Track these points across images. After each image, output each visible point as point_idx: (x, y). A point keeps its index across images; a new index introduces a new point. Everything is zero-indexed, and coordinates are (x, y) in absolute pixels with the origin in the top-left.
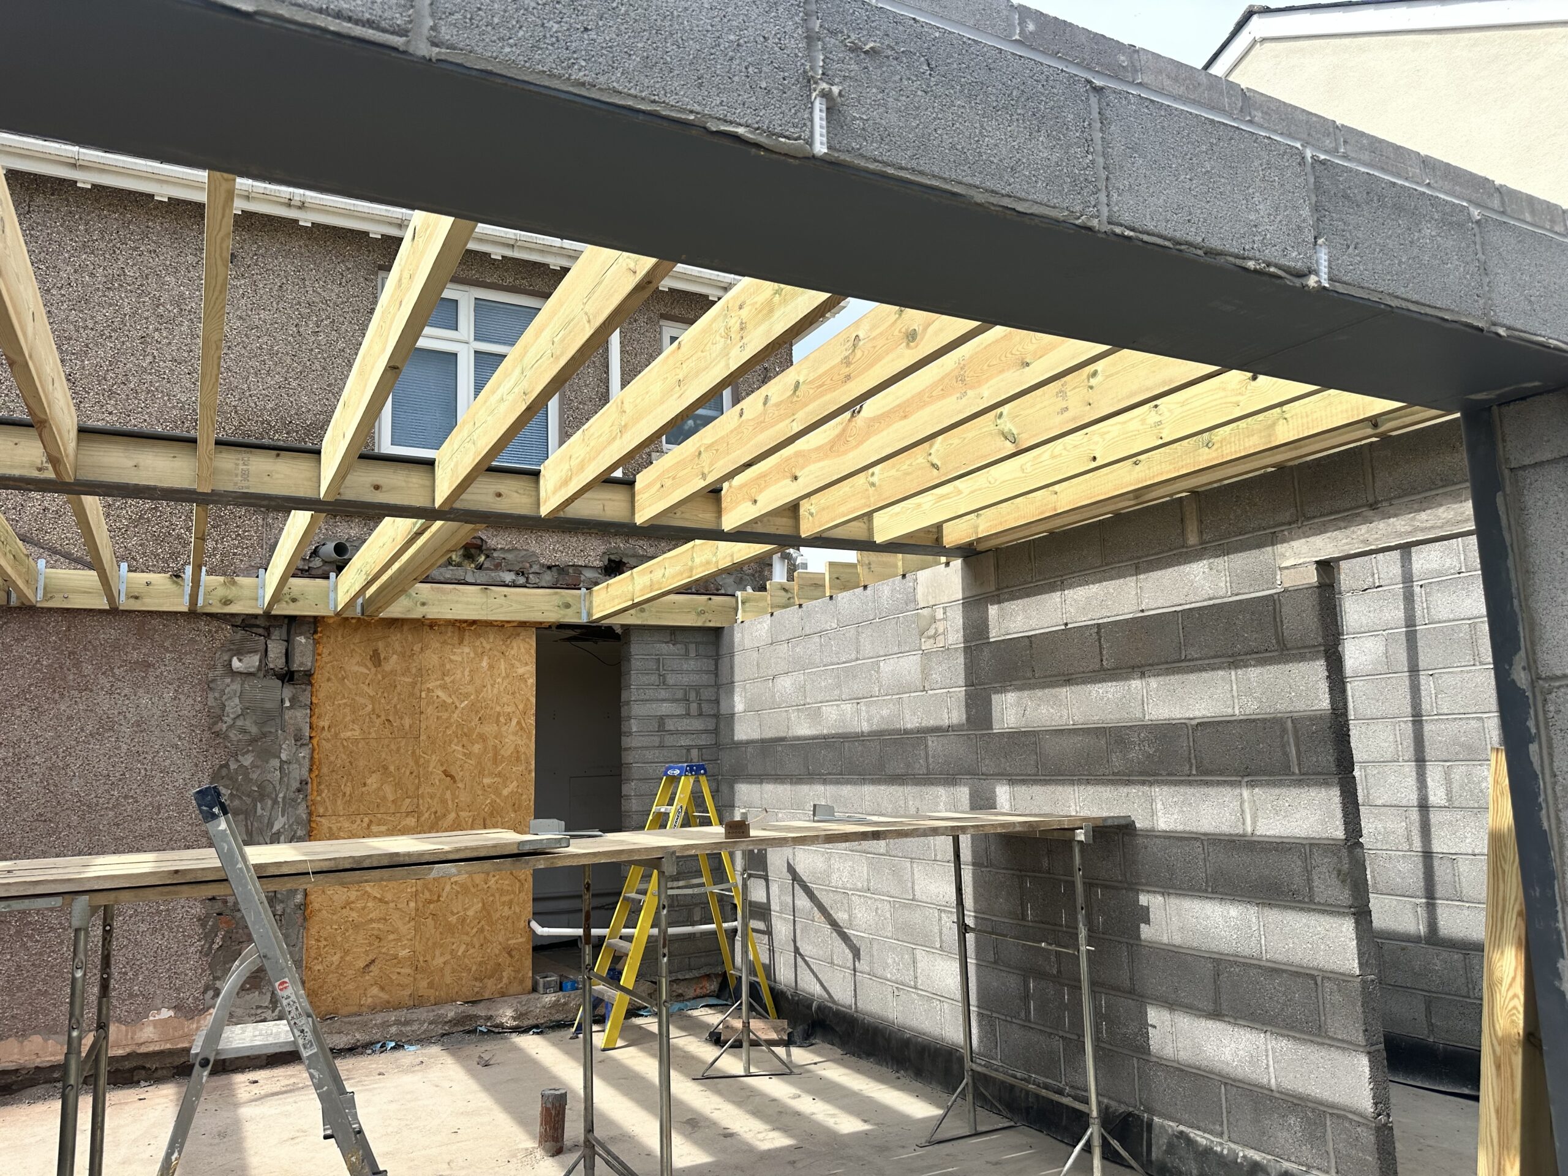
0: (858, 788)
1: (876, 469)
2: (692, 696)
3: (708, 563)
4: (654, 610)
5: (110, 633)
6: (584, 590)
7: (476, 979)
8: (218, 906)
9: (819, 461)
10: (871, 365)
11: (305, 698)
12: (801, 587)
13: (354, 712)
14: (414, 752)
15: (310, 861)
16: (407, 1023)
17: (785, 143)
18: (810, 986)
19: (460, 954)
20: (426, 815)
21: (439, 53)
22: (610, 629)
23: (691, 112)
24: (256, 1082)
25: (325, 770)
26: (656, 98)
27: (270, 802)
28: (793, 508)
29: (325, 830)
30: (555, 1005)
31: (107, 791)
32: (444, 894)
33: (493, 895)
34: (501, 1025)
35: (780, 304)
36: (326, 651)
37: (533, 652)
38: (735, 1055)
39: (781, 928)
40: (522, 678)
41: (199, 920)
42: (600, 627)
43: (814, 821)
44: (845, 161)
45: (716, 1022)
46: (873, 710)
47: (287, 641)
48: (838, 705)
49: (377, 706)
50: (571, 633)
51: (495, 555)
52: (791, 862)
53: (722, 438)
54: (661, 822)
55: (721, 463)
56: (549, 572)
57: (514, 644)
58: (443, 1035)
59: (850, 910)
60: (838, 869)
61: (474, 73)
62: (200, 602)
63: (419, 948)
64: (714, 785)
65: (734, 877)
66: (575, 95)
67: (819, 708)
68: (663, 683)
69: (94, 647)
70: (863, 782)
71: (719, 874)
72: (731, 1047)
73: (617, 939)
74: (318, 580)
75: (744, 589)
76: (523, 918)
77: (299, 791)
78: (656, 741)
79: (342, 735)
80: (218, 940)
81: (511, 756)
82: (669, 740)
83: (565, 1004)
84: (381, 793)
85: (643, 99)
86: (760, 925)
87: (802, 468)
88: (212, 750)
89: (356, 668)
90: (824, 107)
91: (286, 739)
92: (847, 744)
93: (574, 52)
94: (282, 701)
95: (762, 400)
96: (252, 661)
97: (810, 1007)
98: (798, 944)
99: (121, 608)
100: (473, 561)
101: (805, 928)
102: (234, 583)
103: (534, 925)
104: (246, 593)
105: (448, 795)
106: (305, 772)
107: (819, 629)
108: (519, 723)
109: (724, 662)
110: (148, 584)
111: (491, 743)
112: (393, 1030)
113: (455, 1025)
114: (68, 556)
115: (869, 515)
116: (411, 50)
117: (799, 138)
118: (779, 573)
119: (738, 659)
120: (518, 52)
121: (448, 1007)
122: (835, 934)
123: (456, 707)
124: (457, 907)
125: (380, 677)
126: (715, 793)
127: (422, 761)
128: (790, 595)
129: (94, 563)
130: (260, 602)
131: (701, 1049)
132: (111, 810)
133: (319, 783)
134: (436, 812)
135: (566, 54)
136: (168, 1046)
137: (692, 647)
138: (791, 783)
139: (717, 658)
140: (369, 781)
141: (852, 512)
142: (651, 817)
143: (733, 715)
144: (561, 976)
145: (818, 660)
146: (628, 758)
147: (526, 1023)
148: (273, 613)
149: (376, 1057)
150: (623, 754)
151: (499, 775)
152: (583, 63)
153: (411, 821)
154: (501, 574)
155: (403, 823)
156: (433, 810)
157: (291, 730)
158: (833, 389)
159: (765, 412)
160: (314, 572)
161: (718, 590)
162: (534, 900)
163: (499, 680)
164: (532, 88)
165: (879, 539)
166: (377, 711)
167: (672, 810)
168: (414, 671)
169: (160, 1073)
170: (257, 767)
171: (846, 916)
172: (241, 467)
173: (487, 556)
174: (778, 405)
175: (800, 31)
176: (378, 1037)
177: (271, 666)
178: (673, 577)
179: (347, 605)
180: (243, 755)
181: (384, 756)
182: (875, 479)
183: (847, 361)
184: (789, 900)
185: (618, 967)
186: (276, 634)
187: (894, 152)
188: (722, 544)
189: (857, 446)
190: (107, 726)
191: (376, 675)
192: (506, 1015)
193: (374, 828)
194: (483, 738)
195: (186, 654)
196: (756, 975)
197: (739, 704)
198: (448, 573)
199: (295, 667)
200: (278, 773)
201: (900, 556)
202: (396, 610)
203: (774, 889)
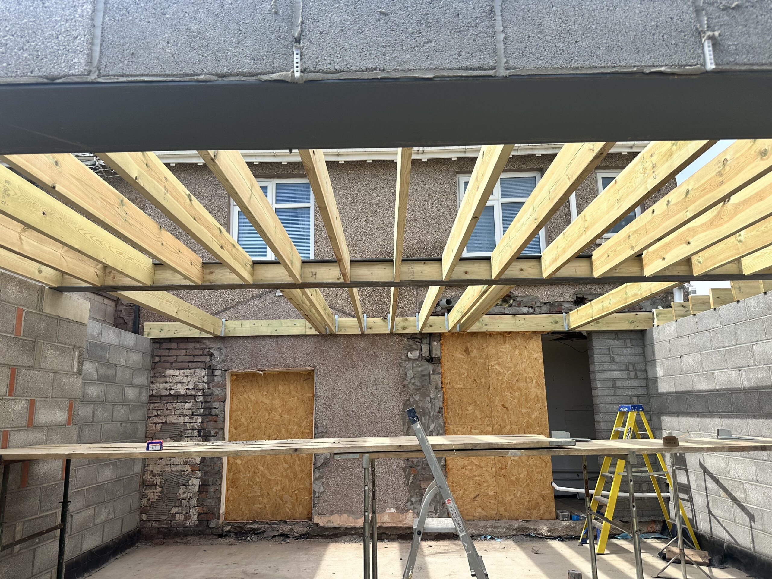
0: (745, 421)
1: (742, 233)
2: (631, 368)
3: (636, 295)
4: (604, 322)
5: (361, 343)
6: (564, 314)
7: (527, 509)
8: (410, 463)
9: (704, 231)
10: (737, 174)
11: (438, 370)
12: (694, 304)
13: (460, 376)
14: (488, 395)
15: (454, 444)
16: (495, 527)
17: (689, 69)
18: (720, 533)
19: (518, 496)
20: (496, 426)
21: (510, 73)
22: (580, 333)
23: (635, 66)
24: (431, 546)
25: (449, 403)
26: (615, 65)
27: (427, 417)
28: (688, 261)
29: (452, 431)
30: (569, 527)
31: (365, 410)
32: (508, 466)
33: (532, 468)
34: (541, 534)
35: (677, 150)
36: (445, 349)
37: (541, 346)
38: (676, 567)
39: (699, 499)
40: (536, 359)
41: (403, 469)
42: (575, 332)
43: (718, 439)
44: (726, 69)
45: (662, 548)
46: (751, 374)
47: (429, 344)
48: (725, 372)
49: (469, 373)
50: (559, 336)
51: (518, 299)
52: (702, 462)
53: (643, 226)
54: (619, 436)
55: (643, 240)
56: (545, 306)
57: (531, 343)
58: (513, 535)
59: (745, 491)
60: (735, 468)
61: (526, 77)
62: (394, 329)
63: (498, 491)
64: (648, 417)
65: (666, 468)
66: (575, 74)
67: (713, 373)
68: (613, 361)
69: (357, 350)
70: (748, 417)
71: (656, 466)
72: (673, 562)
73: (600, 497)
74: (440, 317)
75: (657, 308)
76: (548, 481)
77: (439, 412)
78: (612, 392)
79: (455, 387)
80: (411, 479)
81: (534, 399)
82: (619, 392)
83: (574, 527)
84: (475, 414)
85: (608, 67)
86: (685, 497)
87: (693, 237)
88: (403, 393)
89: (459, 356)
90: (710, 44)
91: (432, 388)
92: (734, 395)
93: (572, 54)
94: (429, 371)
95: (665, 203)
96: (416, 354)
97: (722, 545)
98: (711, 509)
99: (365, 333)
100: (507, 303)
101: (714, 501)
102: (407, 320)
103: (554, 485)
104: (412, 324)
105: (506, 417)
106: (441, 403)
107: (708, 328)
108: (536, 382)
109: (648, 349)
110: (374, 322)
111: (524, 392)
112: (490, 530)
113: (519, 531)
114: (345, 313)
115: (739, 260)
116: (497, 75)
117: (697, 64)
118: (678, 298)
119: (656, 347)
120: (545, 62)
121: (515, 522)
122: (735, 505)
123: (505, 374)
124: (515, 472)
125: (469, 359)
126: (650, 421)
127: (492, 400)
128: (687, 309)
129: (356, 315)
130: (417, 327)
131: (654, 561)
132: (367, 418)
133: (447, 409)
134: (501, 425)
135: (568, 56)
136: (394, 525)
137: (628, 341)
138: (698, 417)
139: (644, 347)
140: (469, 409)
141: (727, 259)
142: (613, 433)
143: (656, 378)
144: (570, 512)
145: (709, 346)
146: (597, 401)
147: (554, 535)
148: (423, 332)
149: (482, 542)
150: (594, 399)
151: (529, 408)
152: (577, 58)
153: (489, 429)
154: (521, 308)
155: (486, 429)
156: (499, 424)
157: (434, 384)
158: (712, 191)
159: (668, 209)
160: (438, 313)
161: (641, 309)
162: (553, 472)
163: (525, 361)
164: (553, 77)
165: (746, 272)
166: (470, 376)
167: (625, 430)
168: (484, 356)
169: (392, 537)
170: (421, 401)
171: (742, 496)
172: (410, 270)
173: (514, 300)
174: (675, 204)
175: (691, 9)
176: (482, 532)
177: (424, 355)
178: (615, 304)
179: (455, 326)
180: (415, 395)
181: (474, 397)
182: (741, 238)
183: (720, 174)
184: (703, 483)
185: (601, 511)
186: (425, 341)
187: (757, 57)
188: (644, 284)
189: (729, 221)
190: (363, 382)
191: (468, 358)
192: (544, 529)
193: (473, 431)
194: (520, 389)
195: (390, 351)
196: (684, 524)
197: (660, 372)
198: (496, 310)
199: (433, 356)
200: (430, 403)
201: (761, 281)
202: (474, 328)
203: (692, 477)
